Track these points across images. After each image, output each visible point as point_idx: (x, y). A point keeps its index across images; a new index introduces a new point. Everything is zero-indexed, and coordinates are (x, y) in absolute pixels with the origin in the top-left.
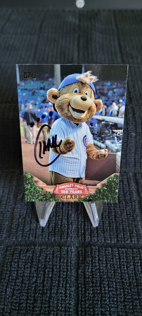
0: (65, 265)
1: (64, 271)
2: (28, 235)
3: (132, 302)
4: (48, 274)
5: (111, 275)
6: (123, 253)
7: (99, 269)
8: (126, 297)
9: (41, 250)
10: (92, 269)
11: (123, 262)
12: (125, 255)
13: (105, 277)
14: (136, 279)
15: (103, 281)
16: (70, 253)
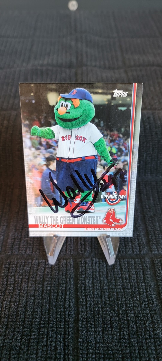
0: (64, 277)
1: (63, 284)
2: (25, 249)
3: (134, 310)
4: (47, 287)
5: (113, 285)
6: (125, 264)
7: (100, 279)
8: (128, 306)
9: (39, 263)
10: (93, 280)
11: (125, 271)
12: (127, 265)
13: (106, 287)
14: (138, 288)
15: (104, 292)
16: (69, 265)
